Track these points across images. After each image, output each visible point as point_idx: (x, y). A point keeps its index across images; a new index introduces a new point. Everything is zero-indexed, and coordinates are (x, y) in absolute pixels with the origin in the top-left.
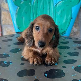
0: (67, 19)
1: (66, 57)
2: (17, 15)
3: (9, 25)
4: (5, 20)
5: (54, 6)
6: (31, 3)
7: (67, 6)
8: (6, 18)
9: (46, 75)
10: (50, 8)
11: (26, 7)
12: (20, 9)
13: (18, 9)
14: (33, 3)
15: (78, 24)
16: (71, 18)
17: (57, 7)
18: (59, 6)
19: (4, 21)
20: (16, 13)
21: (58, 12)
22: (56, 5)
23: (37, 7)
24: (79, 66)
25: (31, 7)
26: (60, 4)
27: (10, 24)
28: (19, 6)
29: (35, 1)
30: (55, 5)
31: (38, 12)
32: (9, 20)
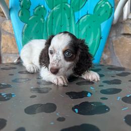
0: (94, 39)
1: (103, 86)
2: (24, 36)
3: (11, 53)
4: (5, 47)
5: (76, 22)
6: (44, 19)
7: (94, 21)
8: (7, 44)
9: (76, 110)
10: (70, 26)
11: (37, 24)
12: (28, 26)
13: (26, 26)
14: (47, 19)
15: (109, 48)
16: (101, 38)
17: (80, 24)
18: (82, 22)
19: (4, 49)
20: (22, 33)
21: (82, 30)
22: (79, 20)
23: (52, 24)
24: (128, 96)
25: (43, 23)
26: (84, 19)
27: (13, 52)
28: (27, 23)
29: (49, 17)
30: (77, 20)
31: (53, 30)
32: (12, 47)
